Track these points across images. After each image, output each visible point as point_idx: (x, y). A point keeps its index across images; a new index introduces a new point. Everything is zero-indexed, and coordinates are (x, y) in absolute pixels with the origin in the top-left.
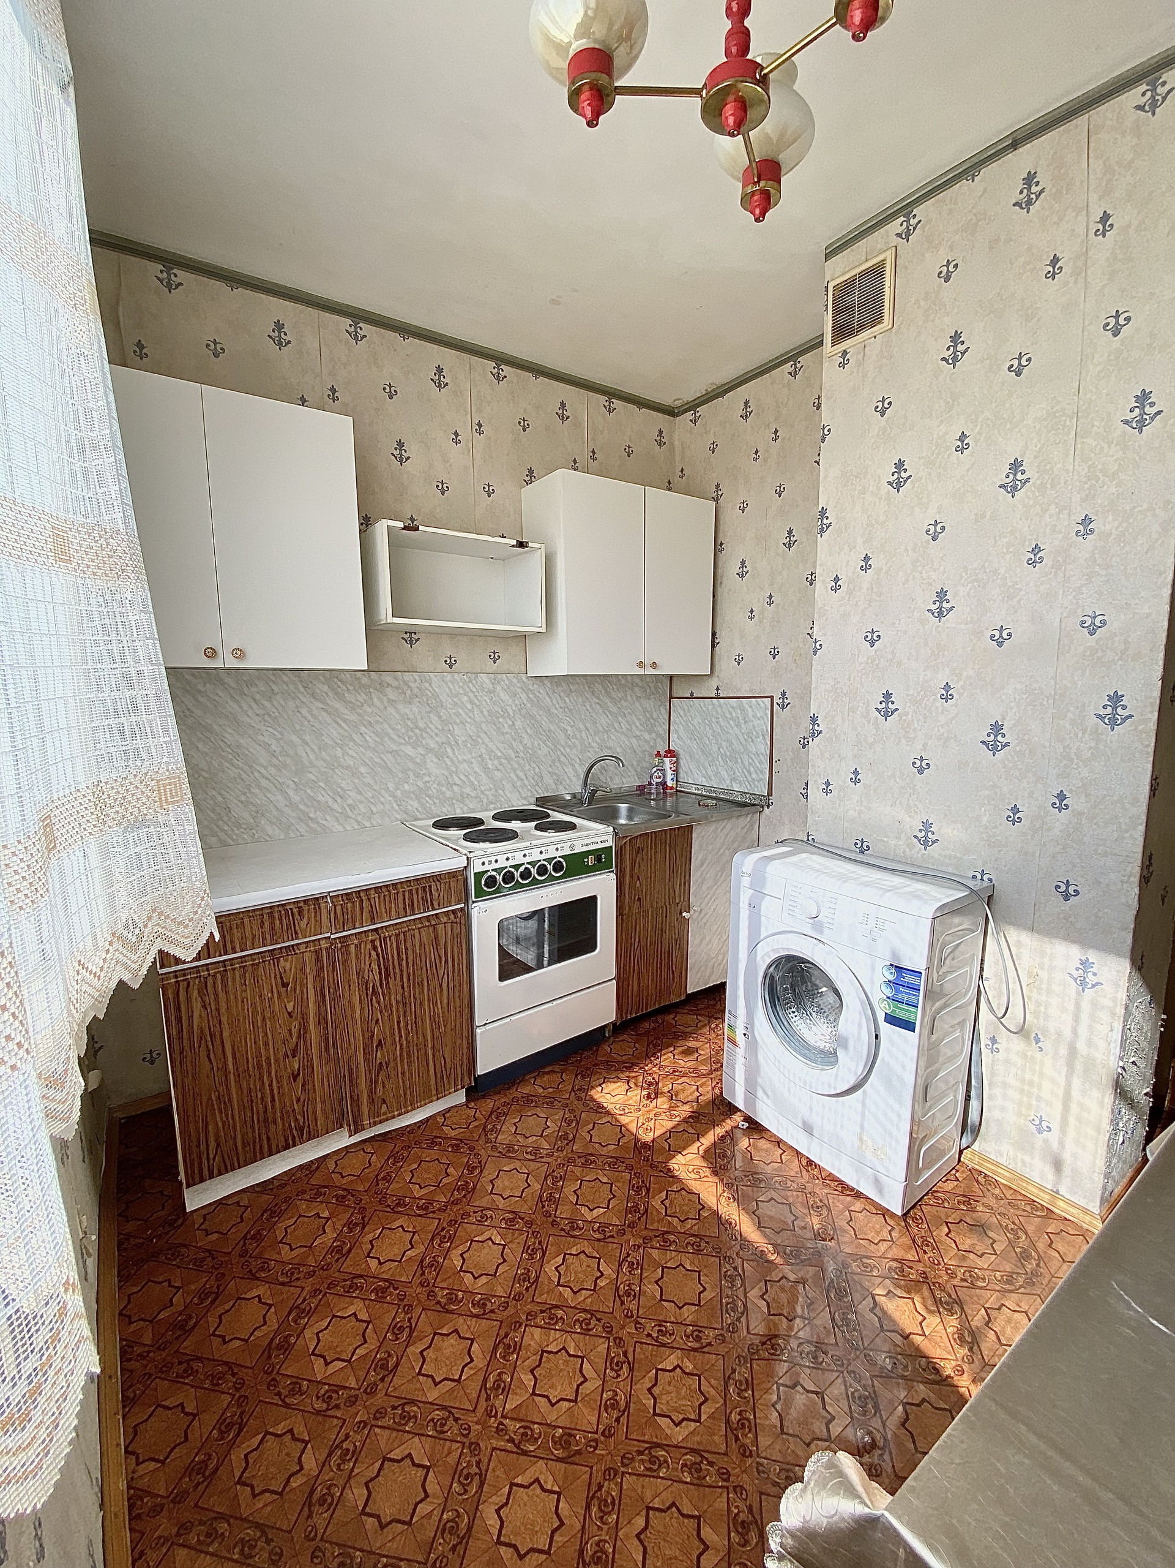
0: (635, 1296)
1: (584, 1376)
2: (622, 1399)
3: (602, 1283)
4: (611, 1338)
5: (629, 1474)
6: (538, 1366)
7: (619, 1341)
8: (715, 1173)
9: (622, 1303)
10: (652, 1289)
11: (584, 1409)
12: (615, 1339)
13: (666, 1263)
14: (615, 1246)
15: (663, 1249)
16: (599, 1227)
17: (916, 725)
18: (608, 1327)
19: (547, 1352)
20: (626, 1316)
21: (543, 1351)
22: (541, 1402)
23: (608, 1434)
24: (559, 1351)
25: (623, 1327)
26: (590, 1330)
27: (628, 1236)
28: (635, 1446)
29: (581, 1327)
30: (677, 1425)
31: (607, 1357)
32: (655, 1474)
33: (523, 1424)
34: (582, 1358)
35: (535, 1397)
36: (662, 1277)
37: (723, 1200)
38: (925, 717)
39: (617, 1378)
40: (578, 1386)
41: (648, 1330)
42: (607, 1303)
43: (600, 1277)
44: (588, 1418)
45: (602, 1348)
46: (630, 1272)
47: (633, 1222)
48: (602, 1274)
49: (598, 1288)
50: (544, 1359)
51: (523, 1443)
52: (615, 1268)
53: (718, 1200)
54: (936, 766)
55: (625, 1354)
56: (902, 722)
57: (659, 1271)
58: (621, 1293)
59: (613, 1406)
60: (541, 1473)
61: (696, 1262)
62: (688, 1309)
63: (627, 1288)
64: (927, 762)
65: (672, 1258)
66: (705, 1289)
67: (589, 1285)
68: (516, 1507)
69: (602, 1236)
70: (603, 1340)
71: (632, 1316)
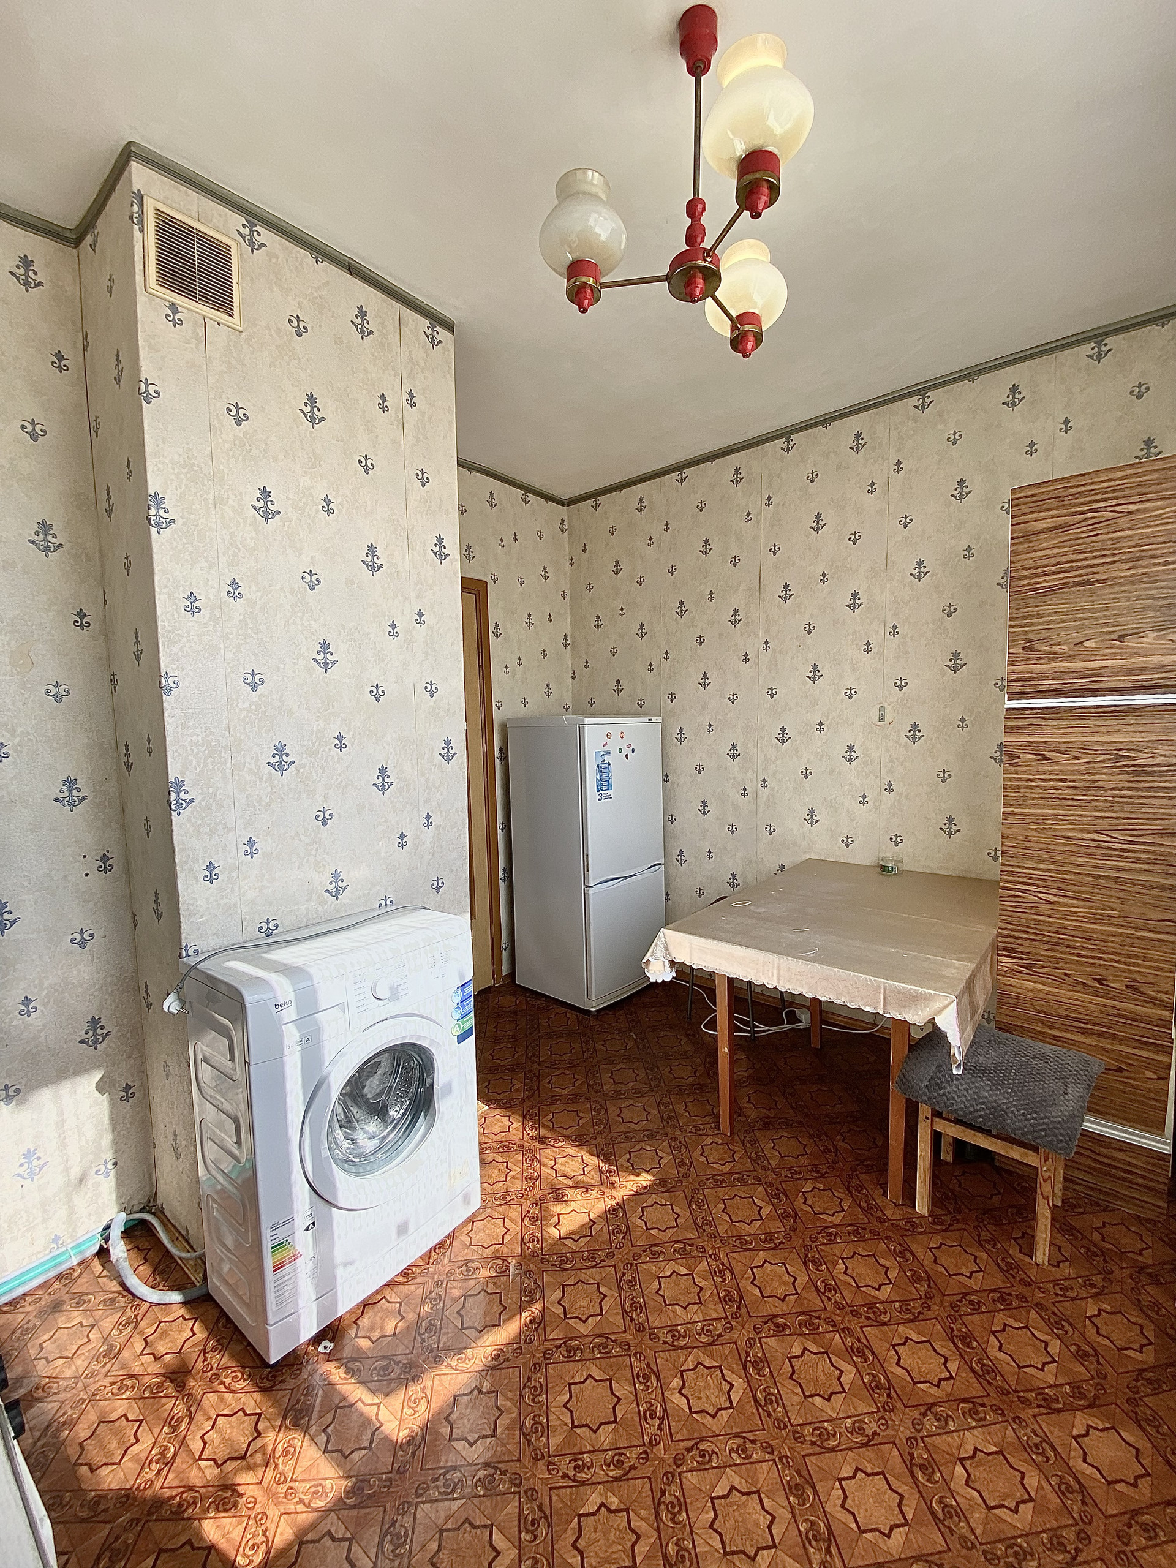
0: (621, 1454)
1: (730, 1492)
2: (733, 1443)
3: (614, 1502)
4: (679, 1470)
5: (789, 1420)
6: (744, 1553)
7: (678, 1461)
8: (415, 1378)
9: (633, 1468)
10: (605, 1435)
11: (761, 1480)
12: (678, 1466)
13: (566, 1424)
14: (554, 1498)
15: (547, 1431)
16: (528, 1531)
17: (315, 777)
18: (668, 1479)
19: (724, 1548)
20: (647, 1459)
21: (726, 1553)
22: (778, 1534)
23: (769, 1449)
24: (716, 1531)
25: (662, 1460)
26: (679, 1500)
27: (536, 1483)
28: (766, 1421)
29: (679, 1512)
30: (732, 1386)
31: (700, 1470)
32: (778, 1396)
33: (807, 1545)
34: (713, 1499)
35: (777, 1541)
36: (586, 1426)
37: (463, 1366)
38: (323, 768)
39: (716, 1453)
40: (743, 1494)
41: (654, 1430)
42: (640, 1489)
43: (606, 1507)
44: (766, 1474)
45: (692, 1478)
46: (589, 1468)
47: (511, 1480)
48: (602, 1505)
49: (622, 1506)
50: (734, 1549)
51: (823, 1537)
52: (588, 1489)
53: (462, 1372)
54: (339, 814)
55: (689, 1450)
56: (300, 775)
57: (578, 1431)
58: (620, 1472)
59: (744, 1450)
60: (835, 1505)
61: (557, 1389)
62: (617, 1391)
63: (612, 1467)
64: (330, 812)
65: (559, 1418)
66: (590, 1376)
67: (621, 1521)
68: (874, 1519)
69: (543, 1523)
70: (684, 1480)
71: (645, 1452)
